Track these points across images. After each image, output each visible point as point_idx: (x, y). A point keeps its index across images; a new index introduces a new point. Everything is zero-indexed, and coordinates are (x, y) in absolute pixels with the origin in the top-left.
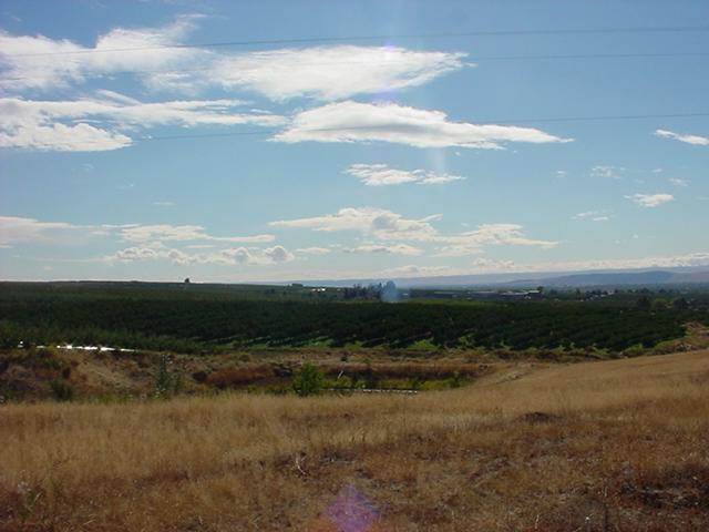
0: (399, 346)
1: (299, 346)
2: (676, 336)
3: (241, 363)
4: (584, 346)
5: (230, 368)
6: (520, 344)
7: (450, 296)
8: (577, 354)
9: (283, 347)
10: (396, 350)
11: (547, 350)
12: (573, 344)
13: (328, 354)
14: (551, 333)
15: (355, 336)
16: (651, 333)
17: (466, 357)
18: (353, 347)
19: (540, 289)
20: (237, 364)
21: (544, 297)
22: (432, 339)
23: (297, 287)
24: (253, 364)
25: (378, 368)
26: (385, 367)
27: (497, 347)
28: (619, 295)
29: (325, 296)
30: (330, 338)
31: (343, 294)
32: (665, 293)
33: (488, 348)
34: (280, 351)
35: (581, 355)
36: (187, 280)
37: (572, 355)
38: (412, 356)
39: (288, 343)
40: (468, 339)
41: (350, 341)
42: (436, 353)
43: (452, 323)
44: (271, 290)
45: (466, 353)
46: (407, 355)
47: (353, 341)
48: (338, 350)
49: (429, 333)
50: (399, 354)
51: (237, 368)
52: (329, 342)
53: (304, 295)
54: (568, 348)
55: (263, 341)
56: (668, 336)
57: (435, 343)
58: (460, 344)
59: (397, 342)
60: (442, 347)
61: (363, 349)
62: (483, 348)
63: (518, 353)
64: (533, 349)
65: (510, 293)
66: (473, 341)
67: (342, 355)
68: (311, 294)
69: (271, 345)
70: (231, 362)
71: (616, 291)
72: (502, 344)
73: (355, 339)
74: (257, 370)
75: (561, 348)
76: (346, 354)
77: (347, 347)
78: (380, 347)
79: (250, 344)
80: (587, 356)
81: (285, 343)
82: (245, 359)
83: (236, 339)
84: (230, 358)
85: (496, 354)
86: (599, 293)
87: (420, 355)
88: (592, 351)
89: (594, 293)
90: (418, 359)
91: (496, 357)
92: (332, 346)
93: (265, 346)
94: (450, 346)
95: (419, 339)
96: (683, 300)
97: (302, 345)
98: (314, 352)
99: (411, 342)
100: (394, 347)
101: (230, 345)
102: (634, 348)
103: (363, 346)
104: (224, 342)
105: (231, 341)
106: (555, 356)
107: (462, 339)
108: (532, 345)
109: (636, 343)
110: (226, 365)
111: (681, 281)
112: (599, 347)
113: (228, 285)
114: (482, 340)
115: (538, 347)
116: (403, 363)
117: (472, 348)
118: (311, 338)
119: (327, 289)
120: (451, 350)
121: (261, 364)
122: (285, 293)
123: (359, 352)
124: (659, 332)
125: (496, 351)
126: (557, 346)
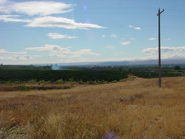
0: (53, 81)
1: (27, 81)
2: (125, 78)
3: (10, 86)
4: (101, 81)
5: (7, 87)
6: (85, 80)
7: (72, 68)
8: (99, 83)
9: (23, 82)
10: (53, 82)
11: (92, 82)
12: (98, 80)
13: (35, 83)
14: (93, 78)
15: (42, 78)
16: (119, 77)
17: (71, 84)
18: (42, 81)
19: (95, 66)
20: (9, 86)
21: (96, 68)
22: (62, 79)
23: (31, 66)
24: (13, 86)
25: (46, 87)
26: (47, 87)
27: (79, 81)
28: (115, 68)
29: (39, 68)
30: (36, 79)
31: (43, 68)
32: (126, 67)
33: (77, 81)
34: (22, 83)
35: (100, 83)
36: (2, 64)
37: (98, 83)
38: (57, 83)
39: (25, 80)
40: (71, 79)
41: (41, 80)
42: (63, 83)
43: (68, 75)
44: (24, 67)
45: (71, 83)
46: (56, 83)
47: (42, 80)
48: (37, 82)
49: (62, 78)
50: (53, 83)
51: (8, 87)
52: (35, 80)
53: (33, 68)
54: (97, 81)
55: (18, 80)
56: (123, 78)
57: (63, 80)
58: (69, 80)
59: (53, 80)
60: (65, 81)
61: (44, 82)
62: (75, 81)
63: (84, 83)
64: (88, 82)
65: (87, 67)
66: (73, 80)
67: (39, 84)
68: (35, 68)
69: (20, 81)
70: (7, 86)
71: (114, 67)
72: (80, 80)
73: (43, 79)
74: (14, 88)
75: (95, 81)
76: (40, 83)
77: (40, 81)
78: (49, 81)
79: (14, 81)
80: (102, 83)
81: (24, 81)
82: (11, 85)
83: (11, 80)
84: (7, 85)
85: (78, 83)
86: (110, 67)
87: (59, 83)
88: (103, 82)
89: (109, 67)
90: (58, 84)
91: (79, 84)
92: (36, 81)
93: (19, 81)
94: (67, 81)
95: (59, 79)
96: (131, 69)
97: (28, 81)
98: (31, 83)
99: (57, 80)
100: (52, 81)
101: (9, 81)
102: (114, 81)
103: (44, 81)
104: (8, 81)
105: (10, 80)
106: (94, 83)
107: (70, 79)
108: (88, 80)
109: (115, 80)
110: (5, 87)
111: (131, 64)
112: (105, 81)
113: (13, 65)
114: (75, 79)
115: (89, 81)
116: (54, 85)
117: (72, 81)
118: (31, 79)
119: (39, 66)
120: (67, 82)
121: (15, 86)
122: (28, 67)
123: (43, 83)
124: (121, 77)
125: (78, 82)
126: (94, 81)
